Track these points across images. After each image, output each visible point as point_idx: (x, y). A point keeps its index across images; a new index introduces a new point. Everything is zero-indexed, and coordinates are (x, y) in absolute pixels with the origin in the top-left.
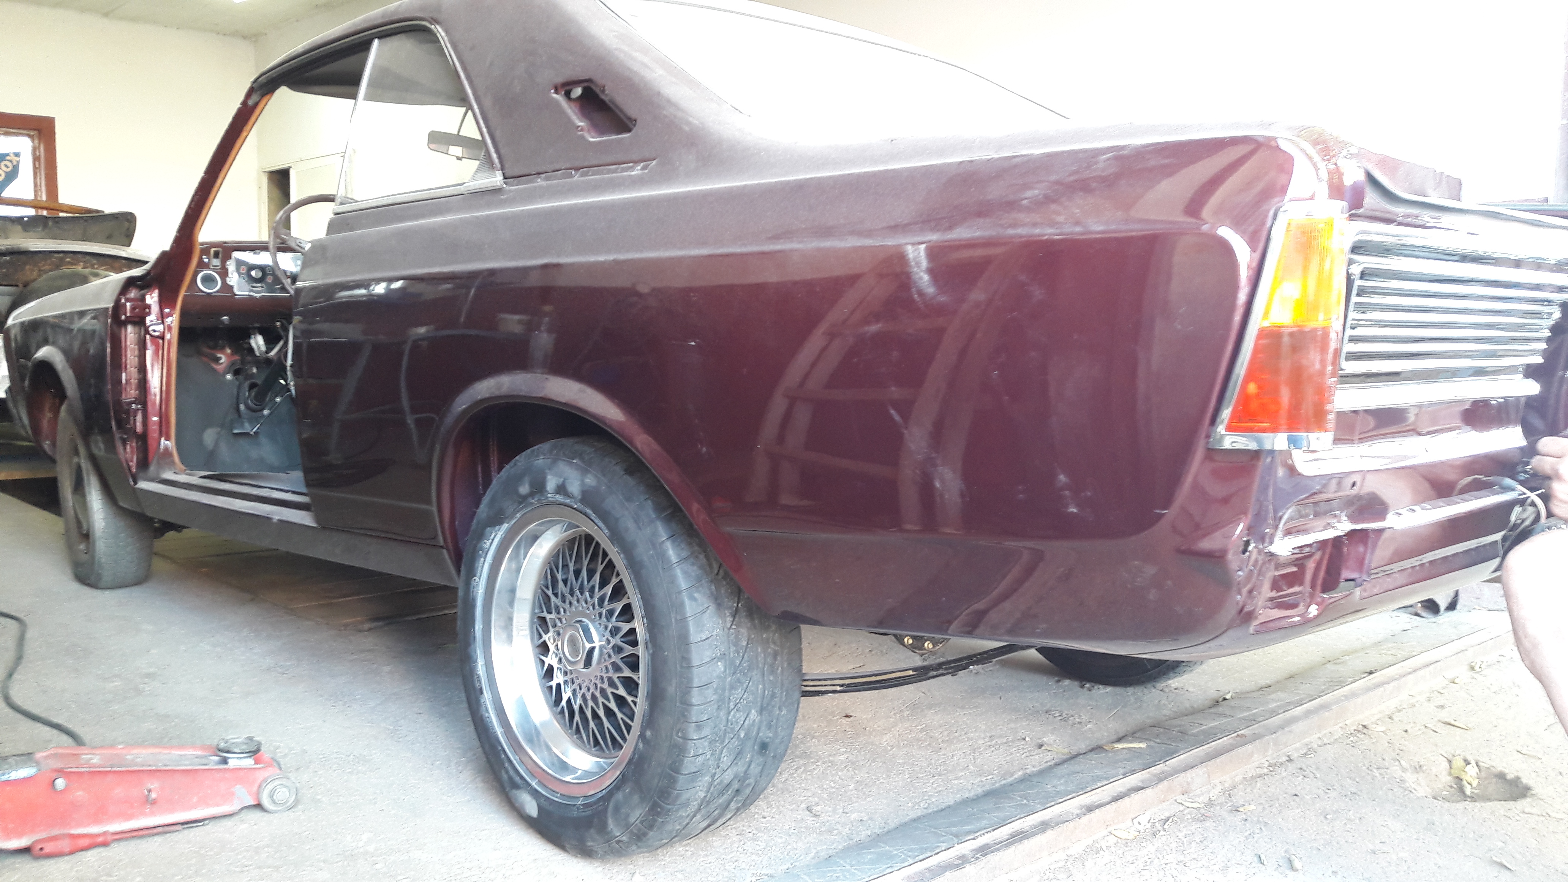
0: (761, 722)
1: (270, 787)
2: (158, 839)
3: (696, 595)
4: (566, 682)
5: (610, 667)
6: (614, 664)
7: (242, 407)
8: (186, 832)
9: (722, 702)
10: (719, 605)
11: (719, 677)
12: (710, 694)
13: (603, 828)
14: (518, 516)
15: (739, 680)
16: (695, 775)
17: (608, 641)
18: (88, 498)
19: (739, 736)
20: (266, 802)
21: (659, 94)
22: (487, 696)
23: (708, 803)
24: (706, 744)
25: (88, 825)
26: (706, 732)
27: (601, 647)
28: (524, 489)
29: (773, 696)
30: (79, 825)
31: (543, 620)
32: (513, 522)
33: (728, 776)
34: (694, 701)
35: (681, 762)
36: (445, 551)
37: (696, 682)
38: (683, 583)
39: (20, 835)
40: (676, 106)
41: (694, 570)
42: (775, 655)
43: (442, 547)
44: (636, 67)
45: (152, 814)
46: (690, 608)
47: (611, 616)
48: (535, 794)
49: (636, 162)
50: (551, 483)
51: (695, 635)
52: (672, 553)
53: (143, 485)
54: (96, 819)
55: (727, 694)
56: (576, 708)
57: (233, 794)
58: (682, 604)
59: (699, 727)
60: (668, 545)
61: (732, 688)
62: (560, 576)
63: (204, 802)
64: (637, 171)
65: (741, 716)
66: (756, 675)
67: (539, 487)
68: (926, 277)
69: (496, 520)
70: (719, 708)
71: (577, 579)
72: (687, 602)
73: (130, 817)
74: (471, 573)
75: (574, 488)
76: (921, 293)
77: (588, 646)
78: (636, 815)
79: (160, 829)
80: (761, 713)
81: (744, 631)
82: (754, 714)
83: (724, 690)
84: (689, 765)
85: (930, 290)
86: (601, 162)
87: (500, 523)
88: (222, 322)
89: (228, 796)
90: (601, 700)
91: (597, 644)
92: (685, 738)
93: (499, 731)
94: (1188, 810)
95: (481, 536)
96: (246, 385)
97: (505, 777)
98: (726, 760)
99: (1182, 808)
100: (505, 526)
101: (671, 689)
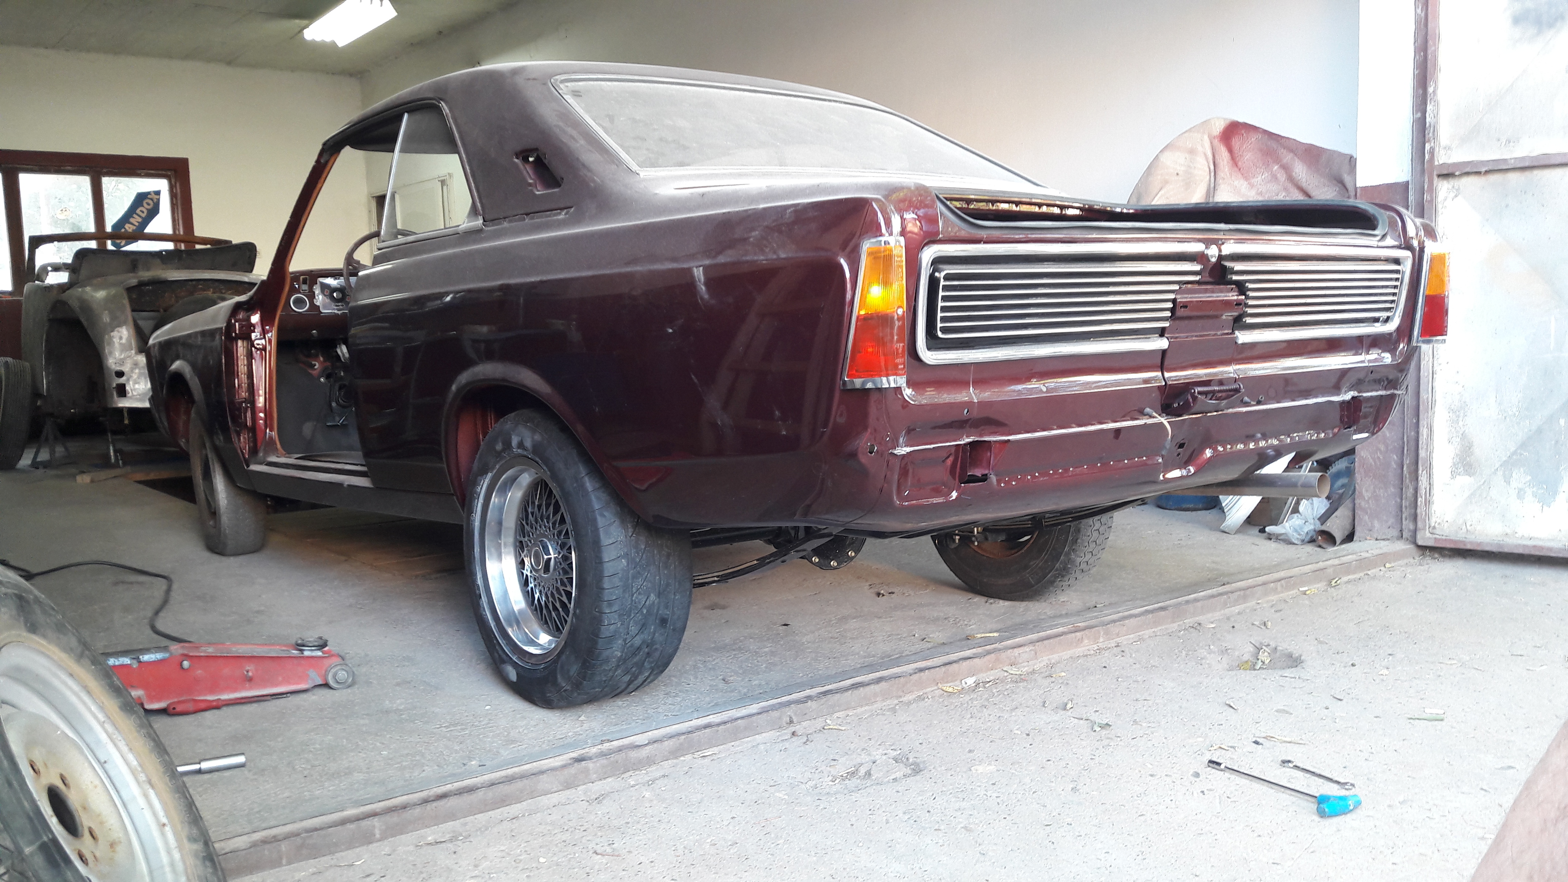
0: (659, 603)
1: (333, 671)
2: (255, 705)
3: (606, 514)
4: (535, 586)
5: (561, 571)
6: (563, 569)
7: (334, 404)
8: (274, 701)
9: (626, 588)
10: (623, 522)
11: (623, 570)
12: (616, 581)
13: (555, 683)
14: (497, 467)
15: (639, 573)
16: (612, 638)
17: (559, 553)
18: (214, 481)
19: (642, 612)
20: (331, 682)
21: (578, 159)
22: (484, 599)
23: (625, 661)
24: (616, 617)
25: (205, 695)
26: (615, 608)
27: (555, 558)
28: (499, 447)
29: (668, 585)
30: (200, 695)
31: (521, 542)
32: (495, 471)
33: (637, 641)
34: (606, 586)
35: (599, 629)
36: (455, 497)
37: (606, 574)
38: (596, 506)
39: (159, 700)
40: (589, 170)
41: (604, 496)
42: (668, 556)
43: (453, 495)
44: (565, 139)
45: (251, 688)
46: (601, 522)
47: (560, 535)
48: (515, 665)
49: (562, 209)
50: (515, 441)
51: (605, 541)
52: (589, 484)
53: (254, 467)
54: (212, 691)
55: (630, 581)
56: (543, 603)
57: (308, 676)
58: (595, 520)
59: (610, 603)
60: (586, 479)
61: (634, 577)
62: (530, 510)
63: (287, 681)
64: (562, 216)
65: (643, 598)
66: (653, 569)
67: (508, 445)
68: (703, 288)
69: (483, 472)
70: (624, 591)
71: (539, 511)
72: (599, 519)
73: (235, 690)
74: (470, 512)
75: (528, 444)
76: (702, 299)
77: (546, 557)
78: (574, 669)
79: (256, 699)
80: (659, 595)
81: (642, 538)
82: (653, 597)
83: (628, 579)
84: (606, 631)
85: (706, 296)
86: (543, 209)
87: (487, 474)
88: (312, 335)
89: (304, 678)
90: (557, 596)
91: (552, 556)
92: (601, 613)
93: (492, 624)
94: (1011, 676)
95: (475, 483)
96: (337, 387)
97: (496, 654)
98: (634, 629)
99: (1006, 674)
100: (490, 475)
101: (589, 579)
